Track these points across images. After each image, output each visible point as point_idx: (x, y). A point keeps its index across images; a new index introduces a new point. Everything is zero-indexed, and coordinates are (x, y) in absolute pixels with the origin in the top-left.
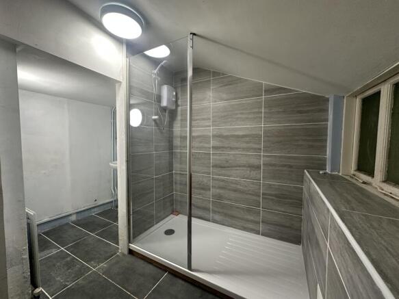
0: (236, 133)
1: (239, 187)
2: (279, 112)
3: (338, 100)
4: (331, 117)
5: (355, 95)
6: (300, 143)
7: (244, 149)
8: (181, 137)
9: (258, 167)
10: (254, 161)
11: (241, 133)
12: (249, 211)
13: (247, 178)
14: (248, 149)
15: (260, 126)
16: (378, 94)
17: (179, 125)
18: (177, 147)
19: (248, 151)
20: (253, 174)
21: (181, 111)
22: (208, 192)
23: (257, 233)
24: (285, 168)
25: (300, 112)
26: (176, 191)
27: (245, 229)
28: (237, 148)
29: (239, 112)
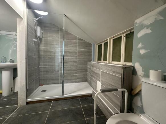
0: (69, 51)
1: (70, 69)
2: (81, 46)
3: (94, 45)
4: (93, 49)
5: (97, 44)
6: (86, 55)
7: (72, 56)
8: (44, 51)
9: (76, 62)
10: (74, 60)
11: (71, 51)
12: (73, 76)
13: (73, 66)
14: (73, 56)
15: (77, 49)
16: (102, 44)
17: (43, 46)
18: (42, 55)
19: (73, 57)
20: (75, 64)
21: (44, 39)
22: (58, 73)
23: (76, 82)
24: (83, 62)
25: (87, 47)
26: (41, 75)
27: (72, 82)
28: (69, 56)
29: (70, 44)
